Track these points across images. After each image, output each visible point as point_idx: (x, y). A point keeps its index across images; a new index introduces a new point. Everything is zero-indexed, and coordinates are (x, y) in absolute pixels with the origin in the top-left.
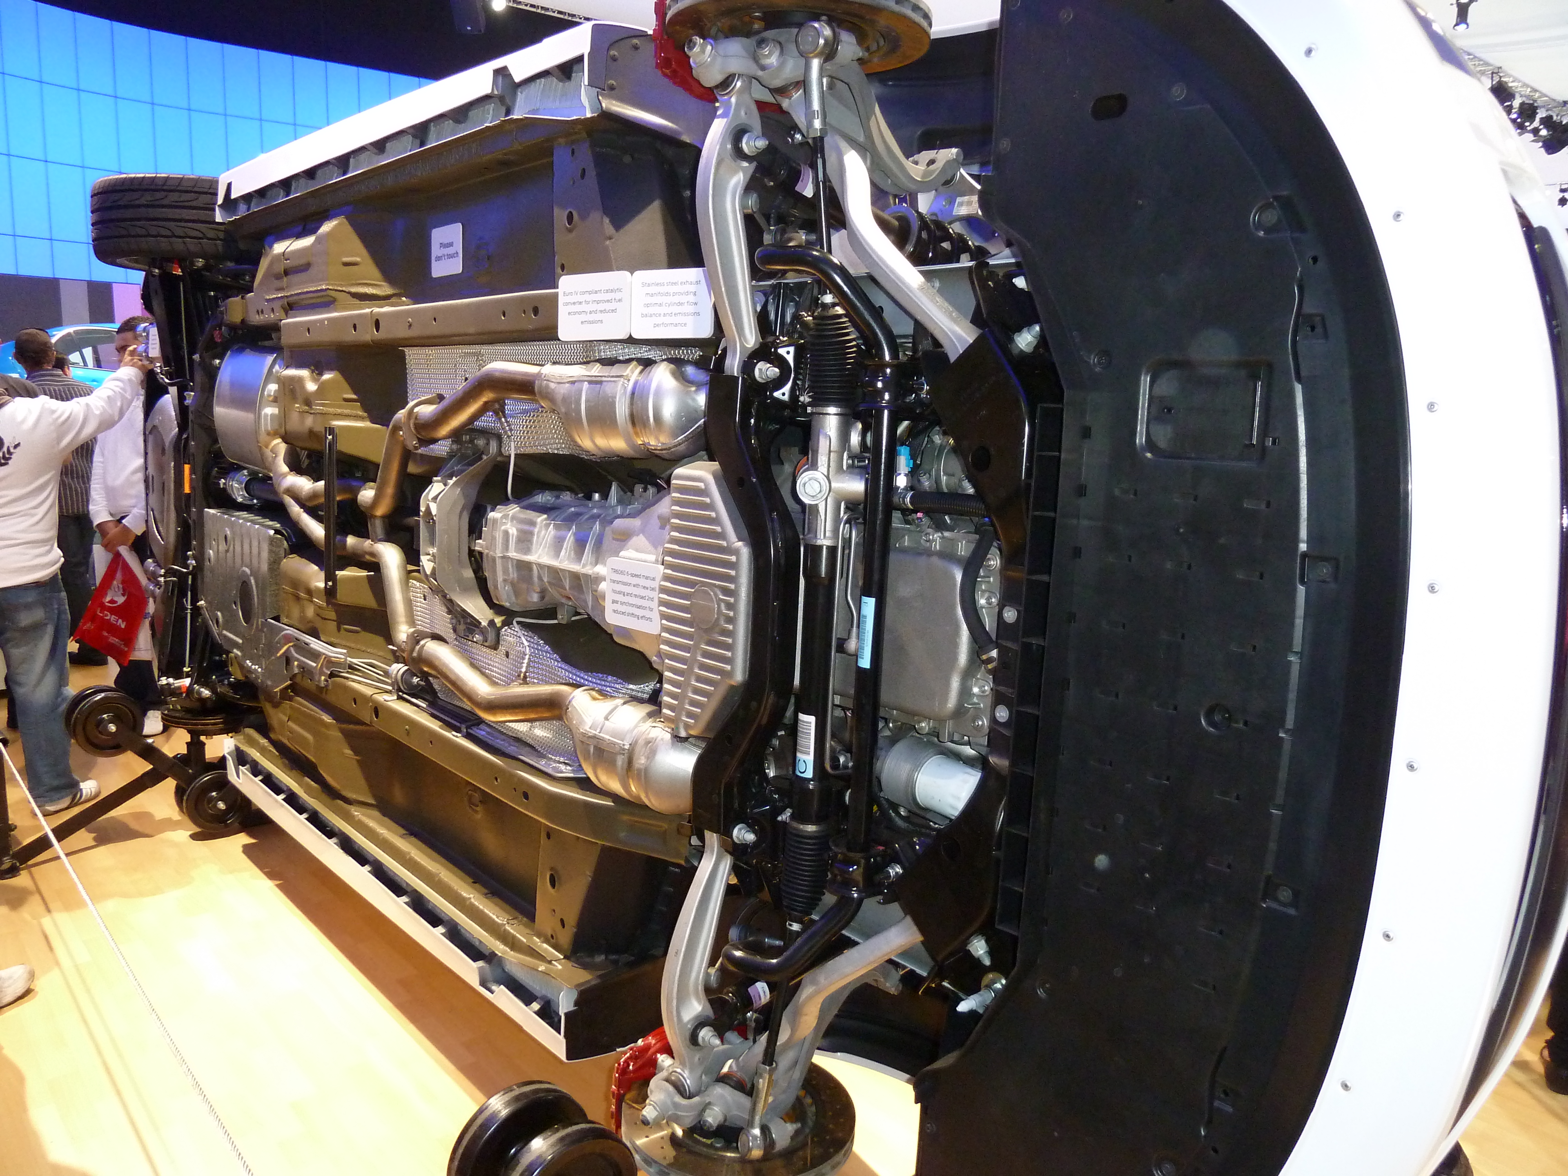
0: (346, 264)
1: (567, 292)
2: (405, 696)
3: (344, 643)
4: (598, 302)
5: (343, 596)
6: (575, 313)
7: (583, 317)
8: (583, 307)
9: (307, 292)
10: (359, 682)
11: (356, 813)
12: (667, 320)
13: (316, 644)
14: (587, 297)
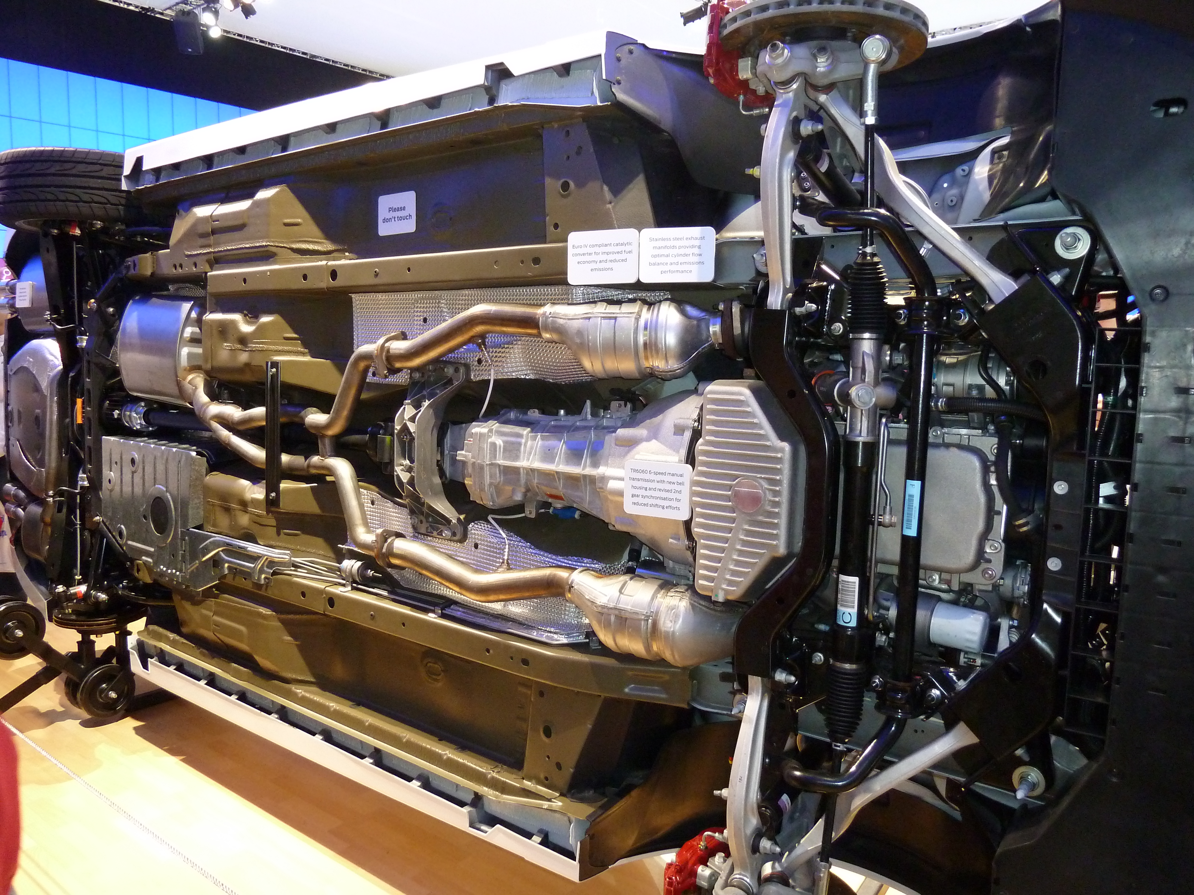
0: (286, 225)
1: (576, 245)
2: (360, 586)
3: (289, 546)
4: (608, 253)
5: (286, 505)
6: (584, 262)
7: (594, 266)
8: (593, 258)
9: (242, 248)
10: (305, 578)
11: (298, 691)
12: (674, 268)
13: (252, 548)
14: (597, 249)
